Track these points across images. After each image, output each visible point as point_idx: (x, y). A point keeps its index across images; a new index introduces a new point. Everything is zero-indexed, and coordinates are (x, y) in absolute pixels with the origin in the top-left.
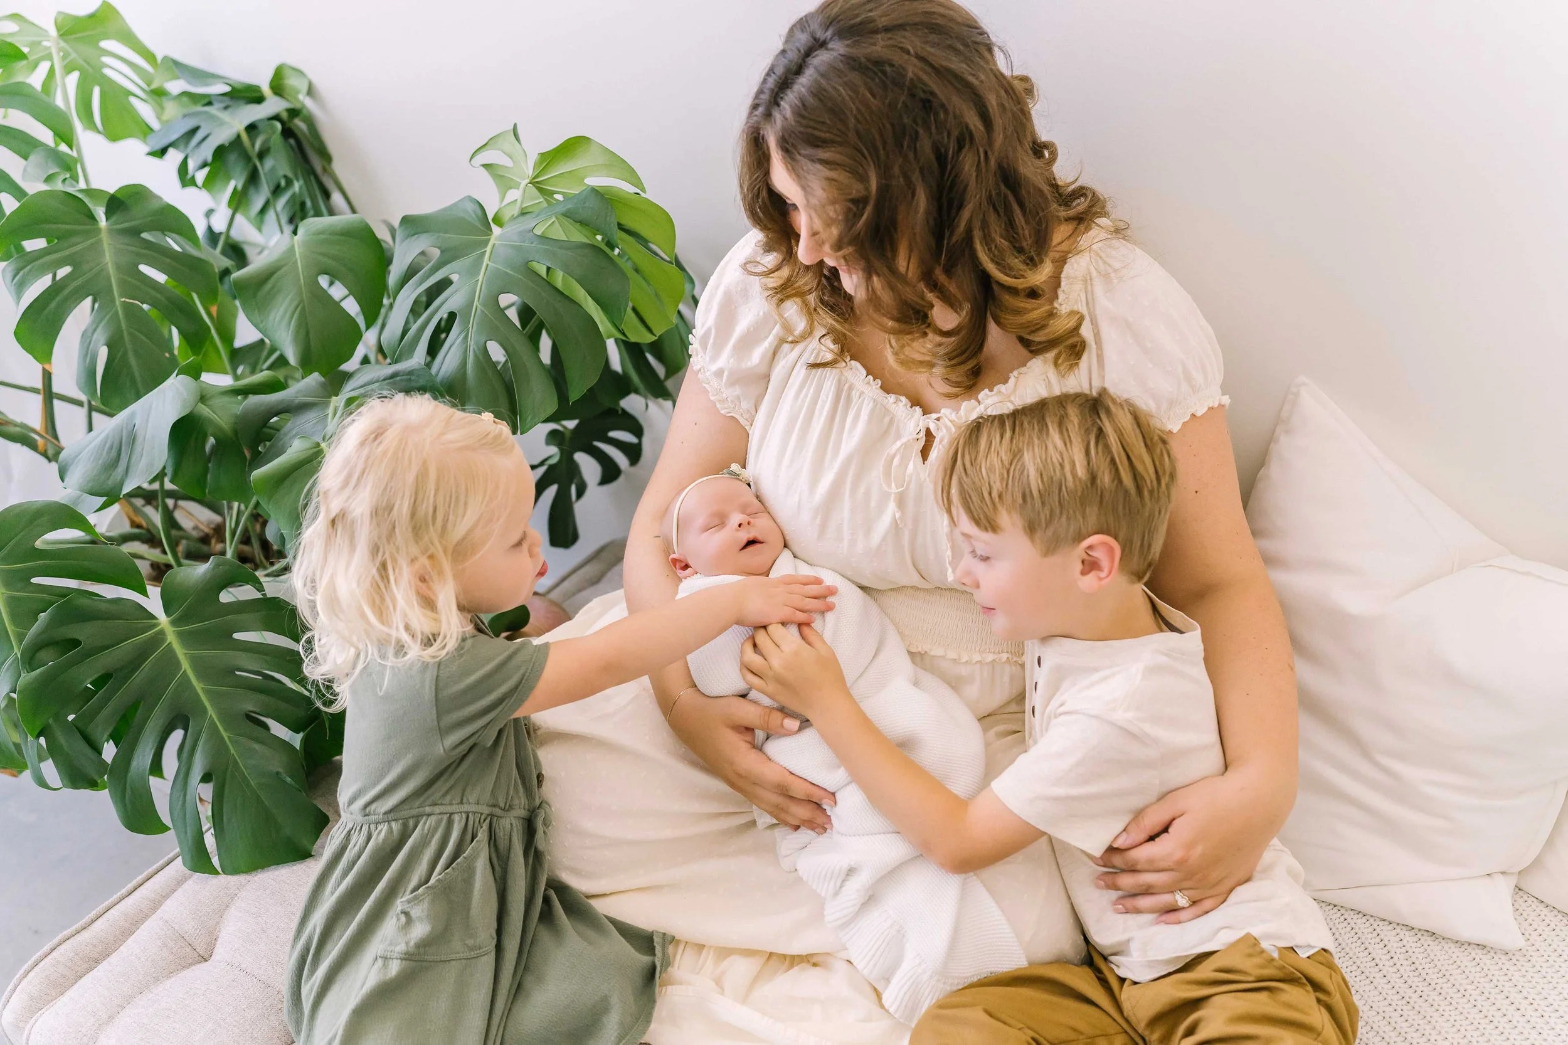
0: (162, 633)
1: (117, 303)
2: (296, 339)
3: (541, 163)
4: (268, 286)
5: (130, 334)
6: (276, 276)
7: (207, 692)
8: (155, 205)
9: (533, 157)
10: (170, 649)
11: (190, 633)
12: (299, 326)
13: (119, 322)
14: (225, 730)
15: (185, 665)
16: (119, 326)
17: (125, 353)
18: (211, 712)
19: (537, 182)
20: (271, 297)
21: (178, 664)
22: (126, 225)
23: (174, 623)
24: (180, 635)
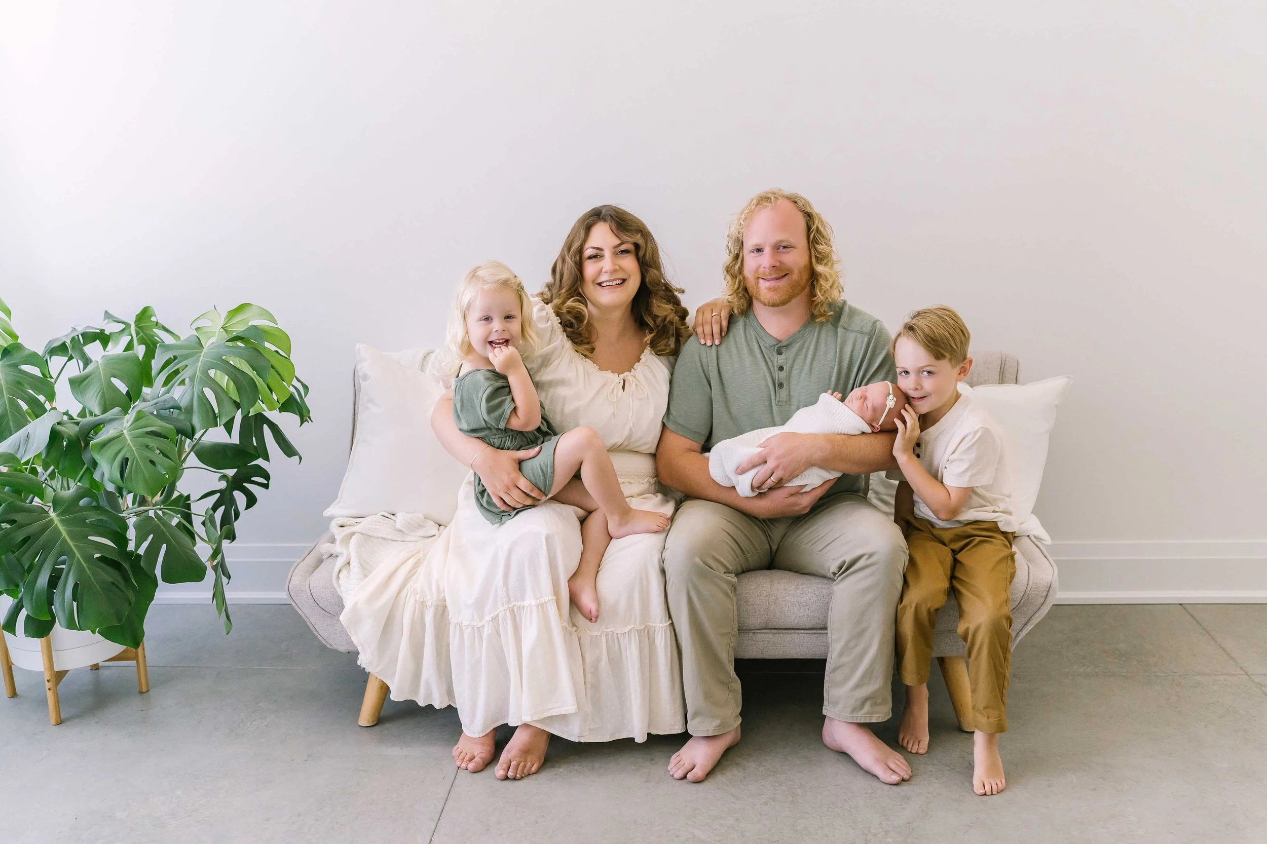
0: (52, 520)
1: (5, 397)
2: (100, 404)
3: (228, 317)
4: (85, 382)
5: (11, 412)
6: (90, 378)
7: (75, 546)
8: (27, 352)
9: (224, 314)
10: (56, 527)
11: (66, 520)
12: (101, 399)
13: (6, 405)
14: (85, 563)
15: (64, 534)
16: (6, 409)
17: (8, 421)
18: (78, 555)
19: (225, 327)
20: (88, 386)
21: (60, 534)
22: (12, 362)
23: (58, 515)
24: (62, 522)
